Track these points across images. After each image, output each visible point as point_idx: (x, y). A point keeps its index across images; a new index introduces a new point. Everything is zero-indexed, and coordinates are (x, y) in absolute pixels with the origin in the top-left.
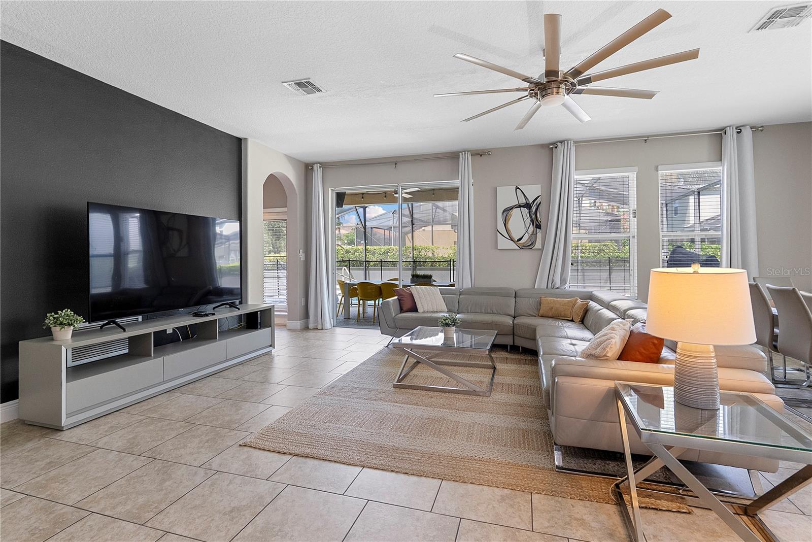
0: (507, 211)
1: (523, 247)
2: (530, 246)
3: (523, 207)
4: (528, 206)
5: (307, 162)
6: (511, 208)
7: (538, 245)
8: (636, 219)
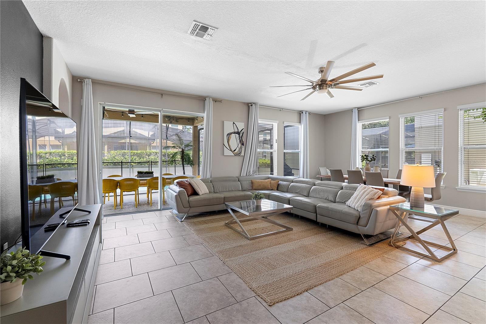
0: (229, 134)
1: (236, 155)
2: (238, 154)
3: (236, 133)
4: (238, 133)
5: (74, 74)
6: (231, 134)
7: (243, 154)
8: (277, 143)
